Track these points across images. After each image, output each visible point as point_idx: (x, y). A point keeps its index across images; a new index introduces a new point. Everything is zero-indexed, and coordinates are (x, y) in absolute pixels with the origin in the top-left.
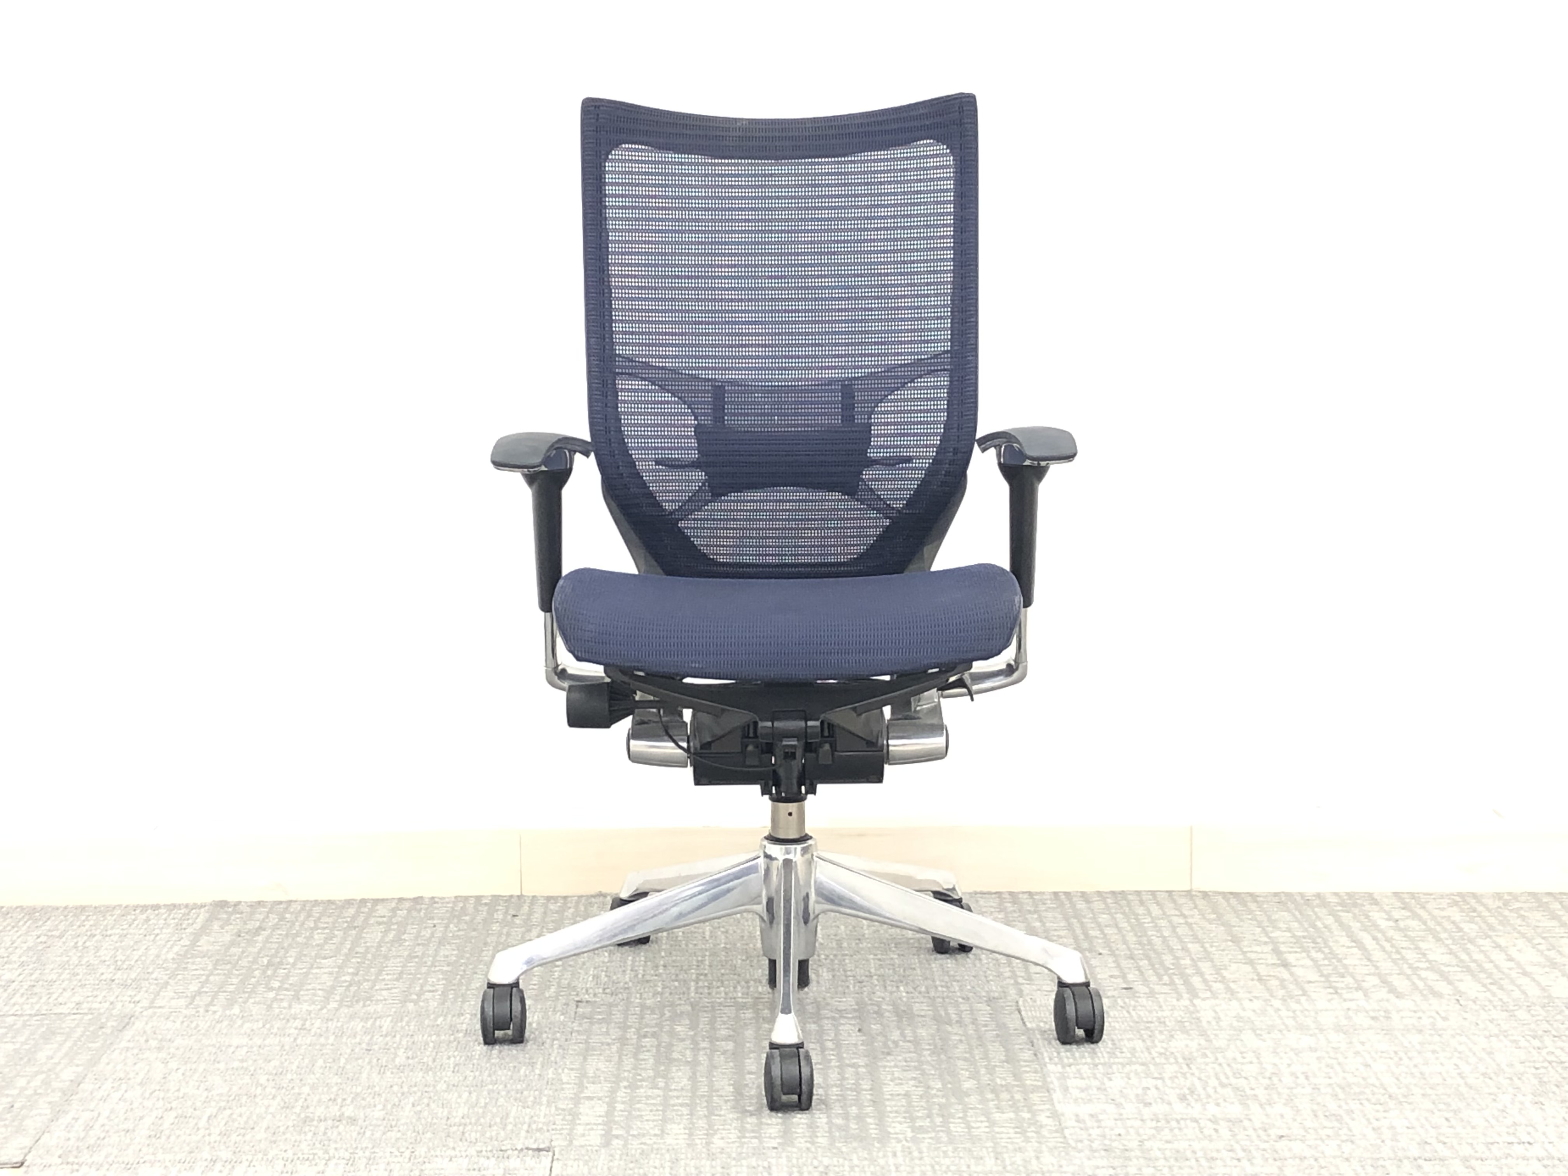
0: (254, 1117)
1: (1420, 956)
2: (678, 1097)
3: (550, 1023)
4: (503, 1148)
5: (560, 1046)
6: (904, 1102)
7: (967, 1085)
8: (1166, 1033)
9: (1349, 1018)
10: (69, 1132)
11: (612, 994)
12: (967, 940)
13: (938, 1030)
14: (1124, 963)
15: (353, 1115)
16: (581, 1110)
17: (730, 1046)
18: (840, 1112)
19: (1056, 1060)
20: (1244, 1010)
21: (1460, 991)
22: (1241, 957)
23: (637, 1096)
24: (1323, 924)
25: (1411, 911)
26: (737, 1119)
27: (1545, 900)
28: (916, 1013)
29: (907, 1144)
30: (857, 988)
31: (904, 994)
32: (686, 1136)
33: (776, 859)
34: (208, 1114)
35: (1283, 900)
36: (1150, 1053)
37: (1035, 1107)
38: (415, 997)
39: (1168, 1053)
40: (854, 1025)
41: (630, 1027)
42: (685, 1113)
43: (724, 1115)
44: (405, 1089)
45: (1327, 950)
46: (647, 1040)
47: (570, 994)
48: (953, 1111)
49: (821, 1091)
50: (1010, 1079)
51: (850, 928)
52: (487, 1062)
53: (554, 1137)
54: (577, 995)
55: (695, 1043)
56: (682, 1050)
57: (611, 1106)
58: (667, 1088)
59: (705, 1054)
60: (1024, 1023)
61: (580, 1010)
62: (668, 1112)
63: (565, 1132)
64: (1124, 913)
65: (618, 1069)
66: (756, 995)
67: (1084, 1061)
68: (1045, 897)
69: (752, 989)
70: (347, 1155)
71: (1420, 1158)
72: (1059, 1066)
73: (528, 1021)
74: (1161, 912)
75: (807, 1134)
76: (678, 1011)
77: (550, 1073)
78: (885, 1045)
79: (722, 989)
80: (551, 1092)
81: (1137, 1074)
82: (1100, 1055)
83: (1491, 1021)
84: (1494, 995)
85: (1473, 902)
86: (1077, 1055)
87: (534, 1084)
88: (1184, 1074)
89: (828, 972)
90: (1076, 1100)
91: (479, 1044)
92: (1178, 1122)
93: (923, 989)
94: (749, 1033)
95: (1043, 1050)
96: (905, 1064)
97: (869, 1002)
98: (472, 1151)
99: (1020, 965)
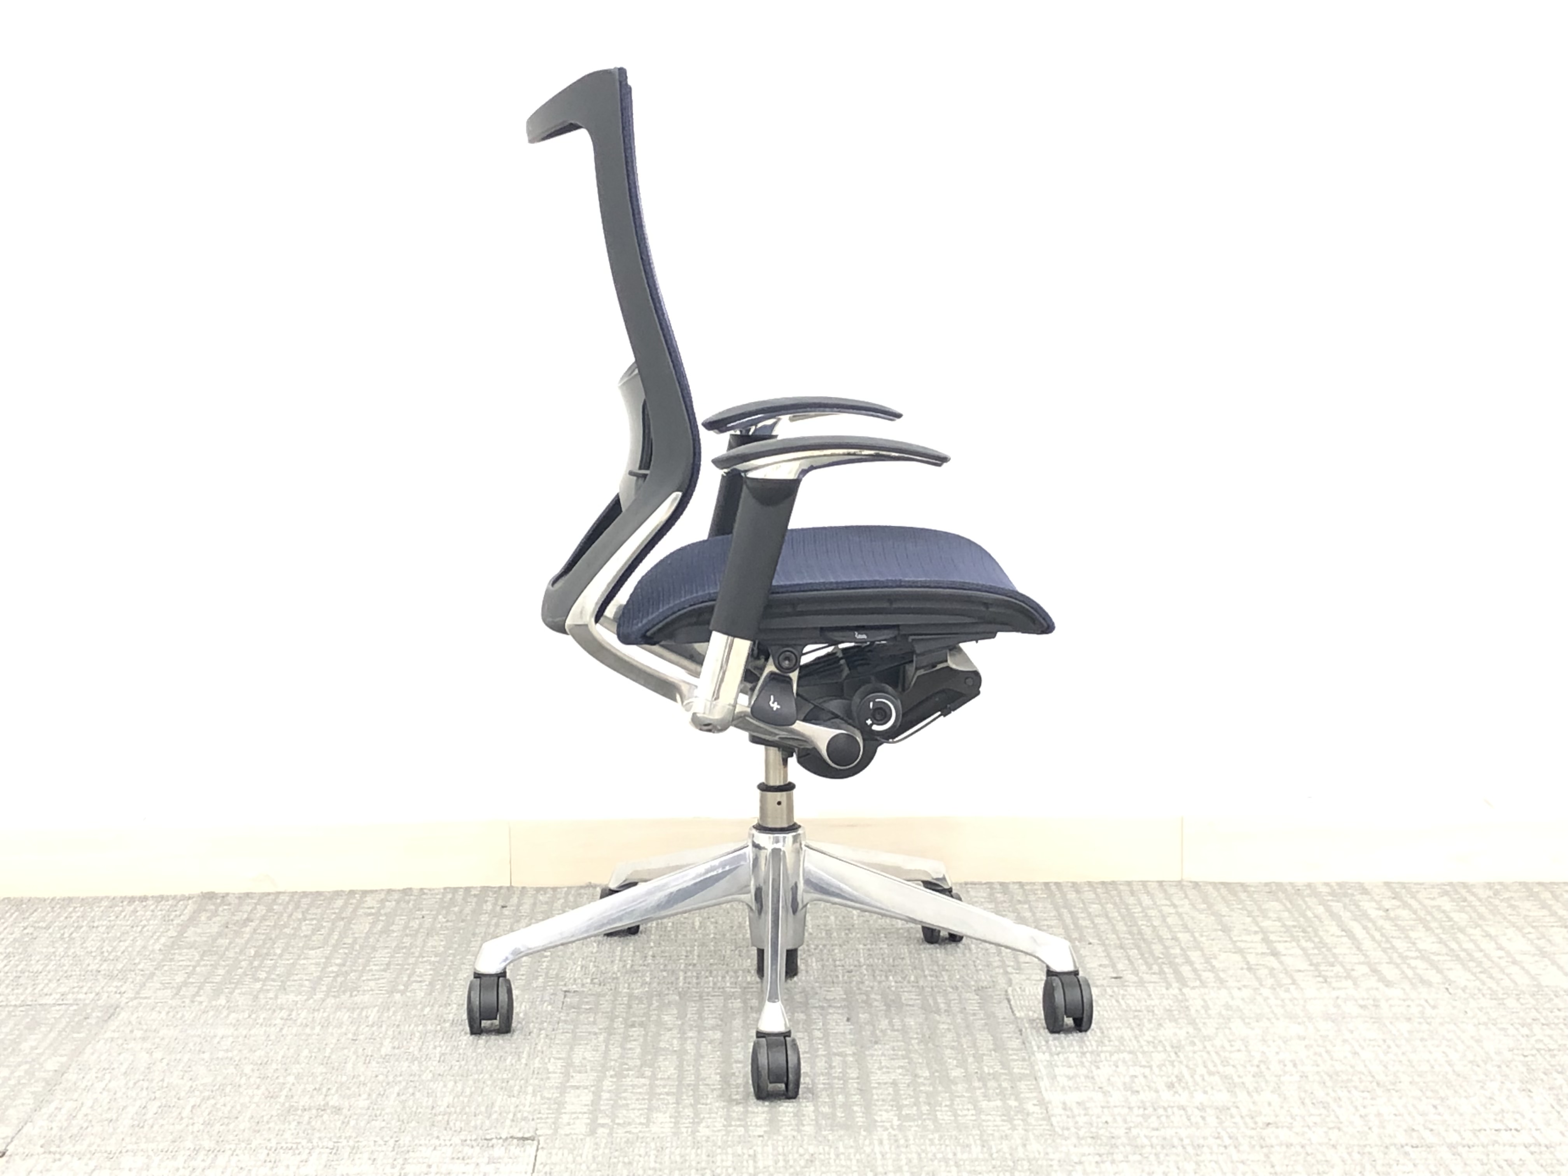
0: (238, 1107)
1: (1410, 945)
2: (664, 1086)
3: (537, 1013)
4: (488, 1137)
5: (547, 1036)
6: (891, 1090)
7: (957, 1073)
8: (1154, 1021)
9: (1338, 1006)
10: (51, 1122)
11: (600, 985)
12: (957, 929)
13: (926, 1019)
14: (1114, 953)
15: (337, 1104)
16: (567, 1099)
17: (718, 1035)
18: (827, 1100)
19: (1044, 1048)
20: (1233, 998)
21: (1449, 980)
22: (1231, 946)
23: (623, 1085)
24: (1313, 913)
25: (1401, 900)
26: (723, 1109)
27: (1536, 890)
28: (904, 1002)
29: (893, 1132)
30: (846, 978)
31: (893, 984)
32: (672, 1125)
33: (764, 848)
34: (192, 1104)
35: (1274, 890)
36: (1138, 1041)
37: (1022, 1095)
38: (402, 987)
39: (1156, 1042)
40: (842, 1014)
41: (618, 1017)
42: (671, 1101)
43: (710, 1104)
44: (391, 1078)
45: (1317, 940)
46: (634, 1029)
47: (558, 985)
48: (940, 1099)
49: (807, 1080)
50: (998, 1068)
51: (840, 918)
52: (473, 1052)
53: (539, 1126)
54: (565, 985)
55: (682, 1032)
56: (669, 1040)
57: (597, 1095)
58: (653, 1077)
59: (693, 1043)
60: (1013, 1012)
61: (568, 1000)
62: (654, 1101)
63: (550, 1121)
64: (1115, 904)
65: (605, 1058)
66: (744, 985)
67: (1072, 1049)
68: (1036, 887)
69: (740, 979)
70: (331, 1145)
71: (1407, 1145)
72: (1047, 1054)
73: (515, 1011)
74: (1151, 902)
75: (793, 1122)
76: (666, 1001)
77: (537, 1063)
78: (873, 1033)
79: (711, 979)
80: (537, 1082)
81: (1124, 1061)
82: (1088, 1043)
83: (1481, 1009)
84: (1484, 983)
85: (1463, 891)
86: (1065, 1043)
87: (520, 1072)
88: (1172, 1063)
89: (817, 961)
90: (1063, 1088)
91: (466, 1033)
92: (1165, 1109)
93: (912, 978)
94: (737, 1022)
95: (1031, 1038)
96: (892, 1052)
97: (858, 992)
98: (456, 1140)
99: (1009, 955)
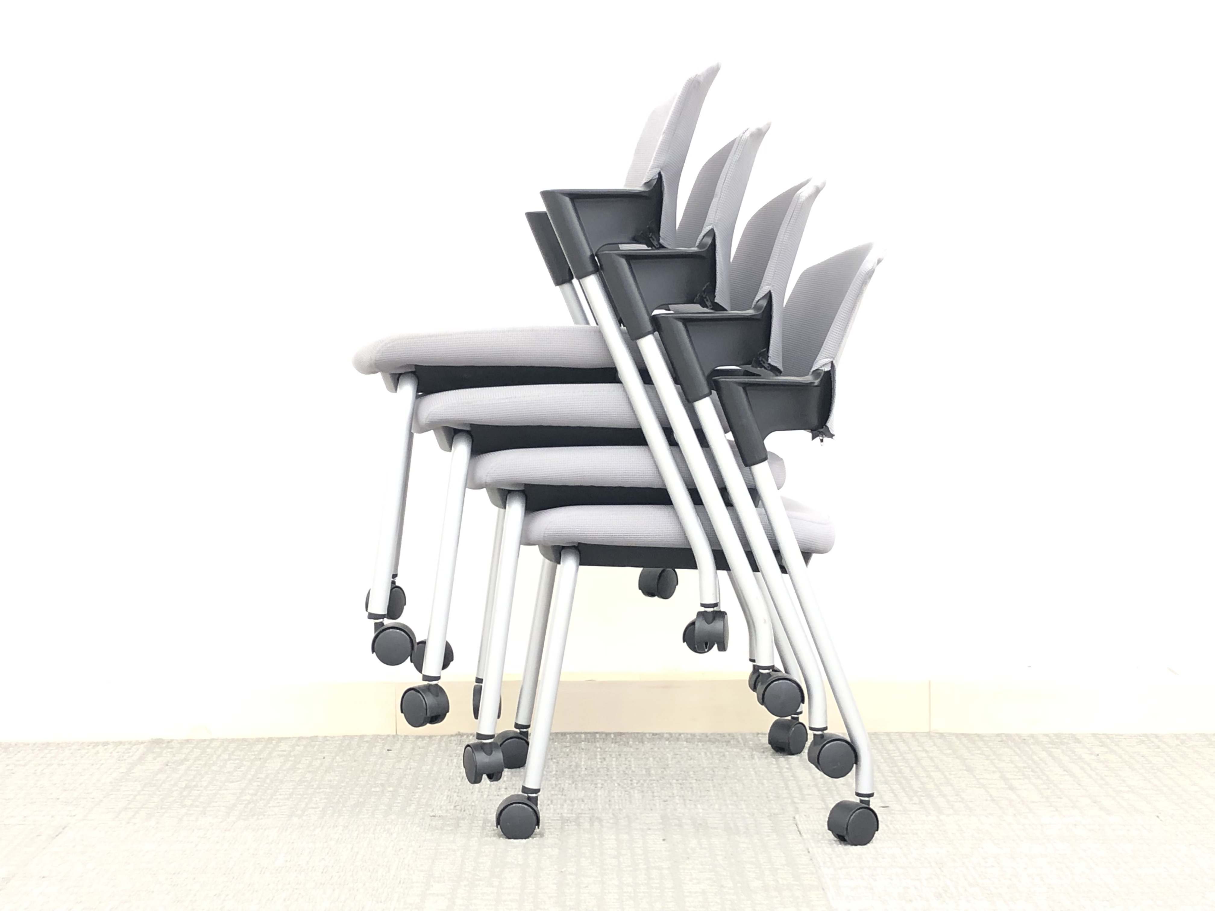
1: (1121, 782)
2: (509, 894)
3: (408, 833)
6: (700, 898)
7: (756, 884)
8: (919, 842)
9: (1070, 830)
11: (461, 810)
13: (729, 839)
14: (880, 787)
16: (426, 905)
17: (556, 852)
19: (829, 864)
20: (982, 824)
22: (975, 782)
23: (474, 893)
24: (1039, 757)
25: (1108, 748)
28: (710, 825)
30: (662, 806)
31: (701, 811)
35: (1005, 739)
37: (813, 903)
38: (299, 812)
39: (922, 859)
40: (659, 835)
41: (473, 836)
45: (1044, 778)
47: (427, 810)
50: (791, 880)
54: (433, 811)
55: (526, 849)
57: (452, 901)
58: (500, 886)
60: (800, 834)
61: (434, 823)
64: (878, 750)
65: (460, 870)
67: (852, 865)
72: (832, 869)
74: (907, 748)
78: (685, 851)
81: (897, 875)
82: (865, 860)
86: (846, 860)
88: (937, 876)
90: (847, 897)
94: (572, 841)
95: (817, 855)
96: (701, 867)
97: (672, 817)
